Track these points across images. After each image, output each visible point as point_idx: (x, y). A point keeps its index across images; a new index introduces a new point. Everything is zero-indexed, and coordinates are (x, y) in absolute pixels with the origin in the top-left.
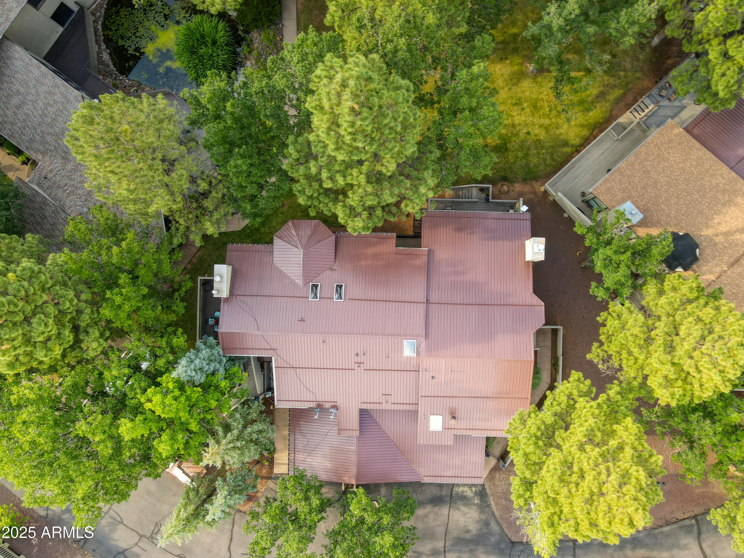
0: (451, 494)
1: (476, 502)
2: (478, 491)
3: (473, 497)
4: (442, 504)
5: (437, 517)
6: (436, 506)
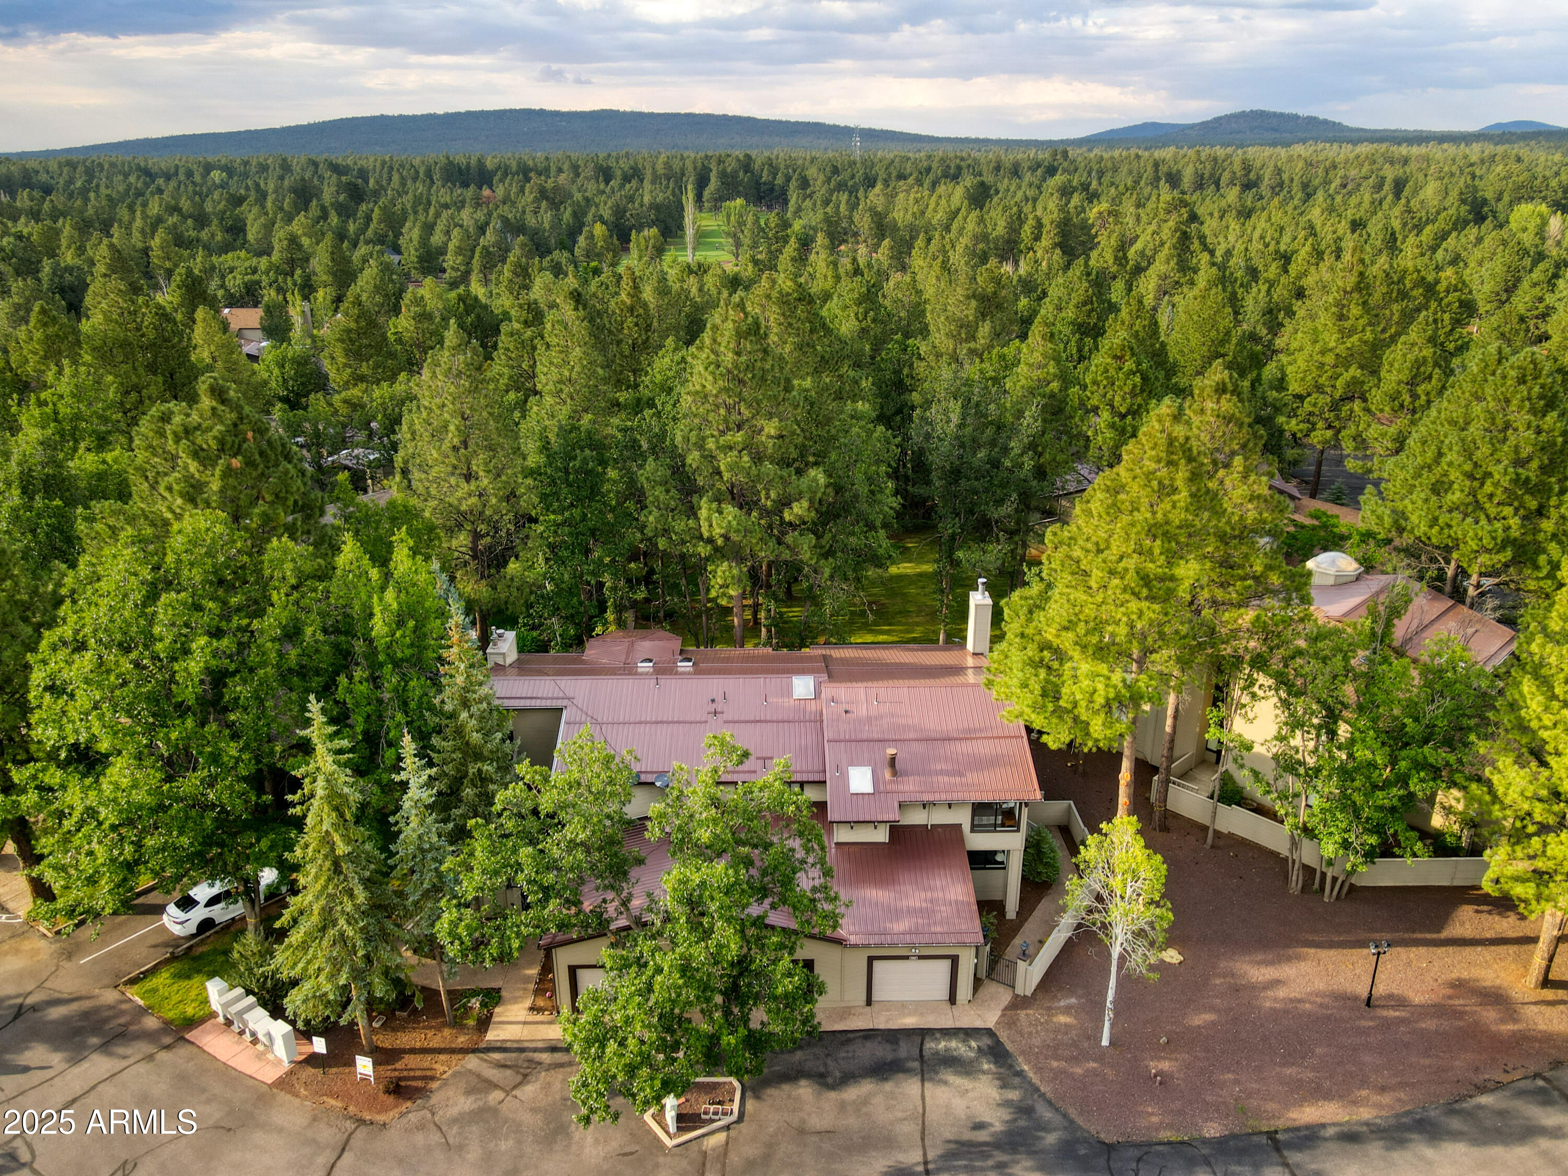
0: (922, 1055)
1: (986, 1066)
2: (985, 1048)
3: (977, 1058)
4: (901, 1075)
5: (893, 1102)
6: (886, 1079)
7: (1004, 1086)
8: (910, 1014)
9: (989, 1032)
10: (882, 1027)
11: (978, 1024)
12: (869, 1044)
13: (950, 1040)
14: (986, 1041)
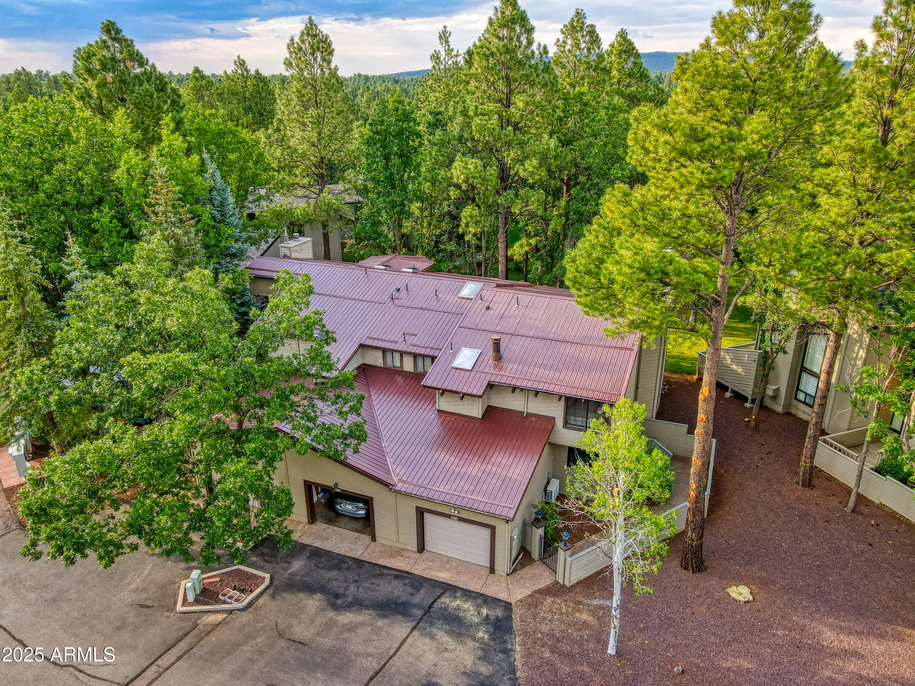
0: (431, 606)
1: (481, 634)
2: (493, 618)
3: (478, 624)
4: (400, 617)
5: (374, 637)
6: (384, 616)
7: (484, 658)
8: (448, 570)
9: (508, 606)
10: (417, 572)
11: (503, 596)
12: (395, 583)
13: (466, 601)
14: (499, 613)
